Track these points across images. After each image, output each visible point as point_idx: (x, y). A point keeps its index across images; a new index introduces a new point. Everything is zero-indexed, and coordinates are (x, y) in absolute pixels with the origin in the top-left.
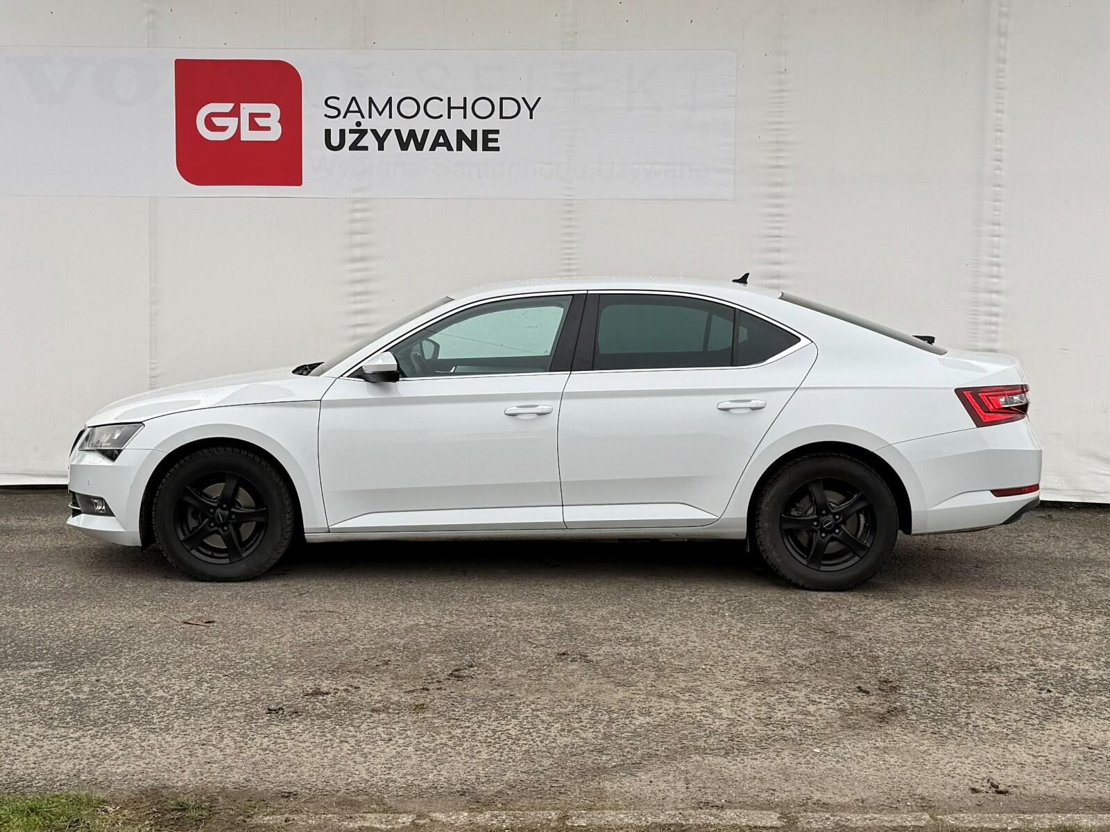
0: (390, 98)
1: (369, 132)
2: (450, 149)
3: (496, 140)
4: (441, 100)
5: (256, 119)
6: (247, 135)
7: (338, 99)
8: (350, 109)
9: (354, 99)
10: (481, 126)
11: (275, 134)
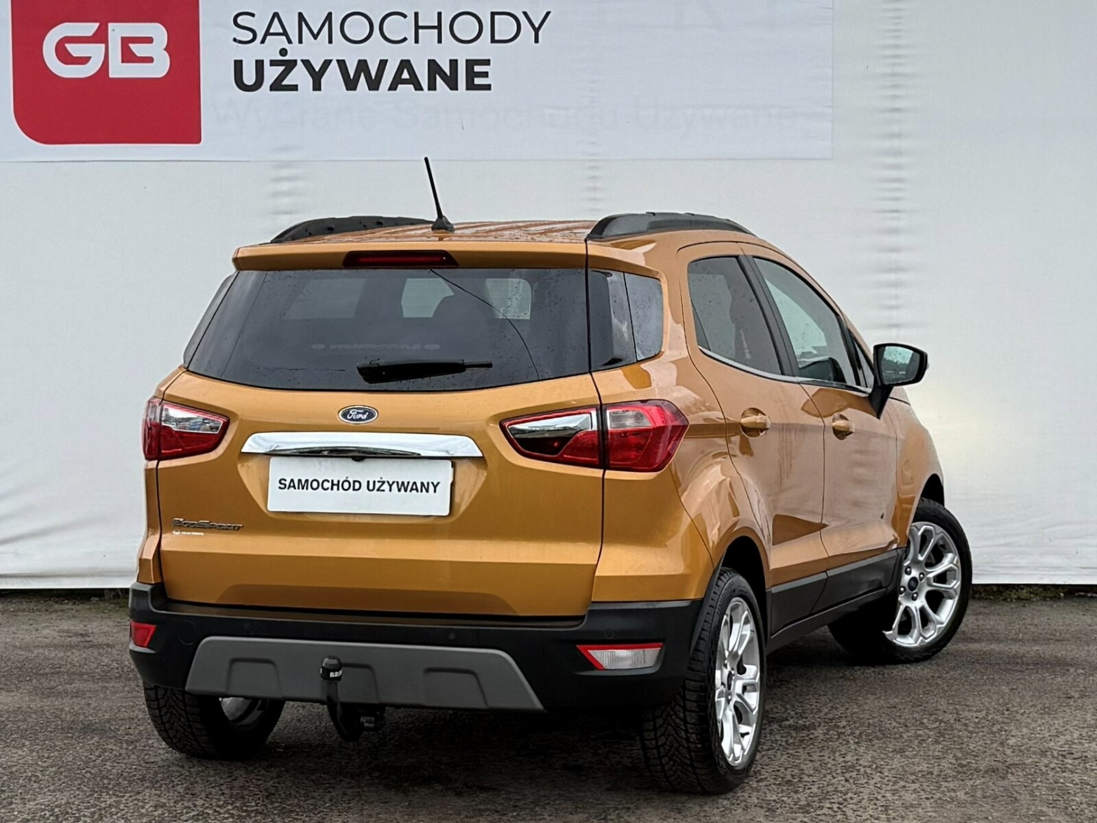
0: (330, 14)
1: (299, 63)
2: (418, 87)
3: (485, 75)
4: (405, 16)
5: (133, 47)
6: (119, 70)
7: (253, 15)
8: (272, 31)
9: (276, 15)
10: (463, 54)
11: (160, 68)
